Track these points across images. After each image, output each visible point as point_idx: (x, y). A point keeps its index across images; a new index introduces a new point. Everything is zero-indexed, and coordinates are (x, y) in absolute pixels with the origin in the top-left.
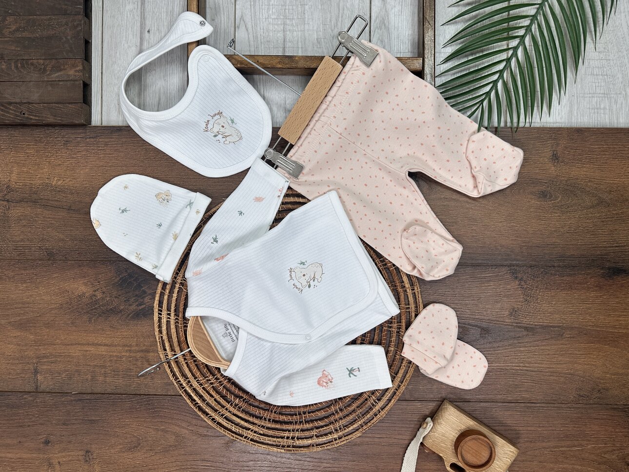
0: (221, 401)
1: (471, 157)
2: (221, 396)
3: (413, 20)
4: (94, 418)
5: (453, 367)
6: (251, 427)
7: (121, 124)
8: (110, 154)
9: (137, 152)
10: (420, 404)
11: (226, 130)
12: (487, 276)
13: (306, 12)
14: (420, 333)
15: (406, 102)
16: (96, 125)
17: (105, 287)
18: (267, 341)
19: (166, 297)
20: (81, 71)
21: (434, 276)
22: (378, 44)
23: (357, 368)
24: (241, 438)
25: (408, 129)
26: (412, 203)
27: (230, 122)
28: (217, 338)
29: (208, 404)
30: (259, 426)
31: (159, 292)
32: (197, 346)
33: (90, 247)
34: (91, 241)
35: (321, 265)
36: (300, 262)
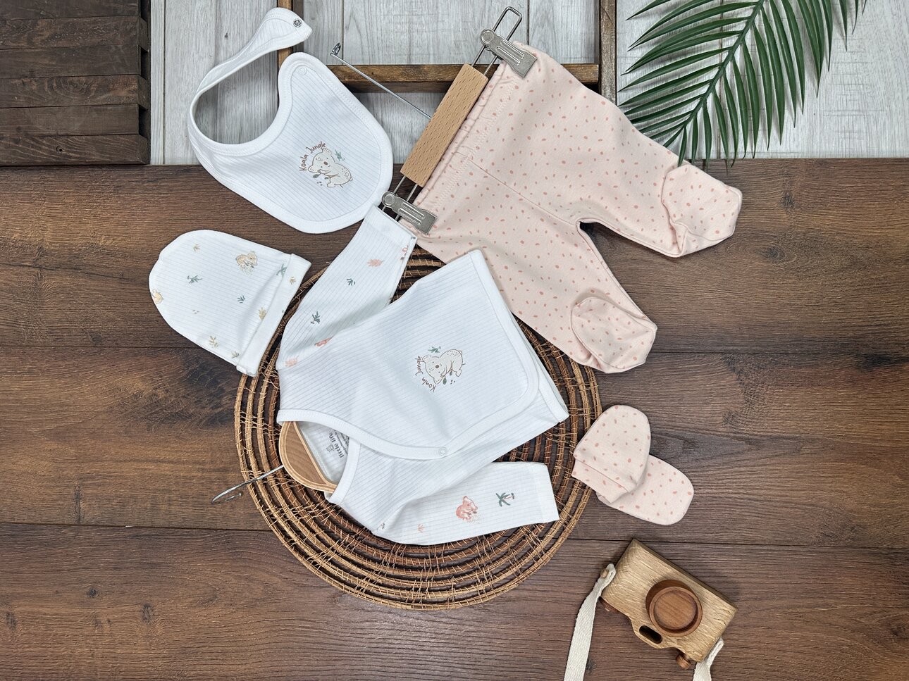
0: (325, 538)
1: (669, 202)
2: (325, 532)
3: (587, 12)
4: (154, 561)
5: (645, 494)
6: (366, 574)
7: (189, 163)
8: (175, 203)
9: (211, 201)
10: (598, 544)
11: (331, 169)
12: (690, 368)
13: (439, 5)
15: (577, 126)
16: (157, 164)
17: (169, 383)
18: (387, 456)
19: (251, 397)
20: (136, 92)
21: (616, 367)
22: (540, 46)
23: (510, 493)
24: (353, 590)
25: (580, 163)
26: (586, 267)
27: (336, 157)
28: (320, 452)
29: (308, 543)
30: (377, 573)
31: (242, 390)
32: (292, 462)
33: (149, 329)
34: (151, 321)
35: (461, 353)
36: (431, 349)
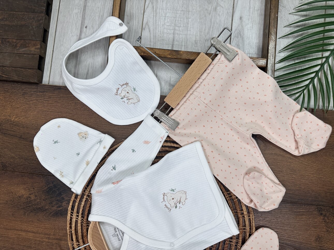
1: (295, 128)
3: (259, 33)
7: (61, 85)
8: (51, 104)
9: (69, 104)
11: (130, 95)
12: (301, 211)
13: (189, 23)
14: (252, 248)
15: (253, 87)
16: (45, 84)
17: (37, 192)
18: (142, 244)
19: (77, 204)
20: (39, 49)
21: (265, 209)
22: (236, 46)
25: (253, 105)
26: (252, 155)
27: (133, 90)
28: (108, 237)
31: (73, 200)
32: (94, 242)
33: (31, 164)
34: (32, 160)
35: (185, 193)
36: (171, 189)
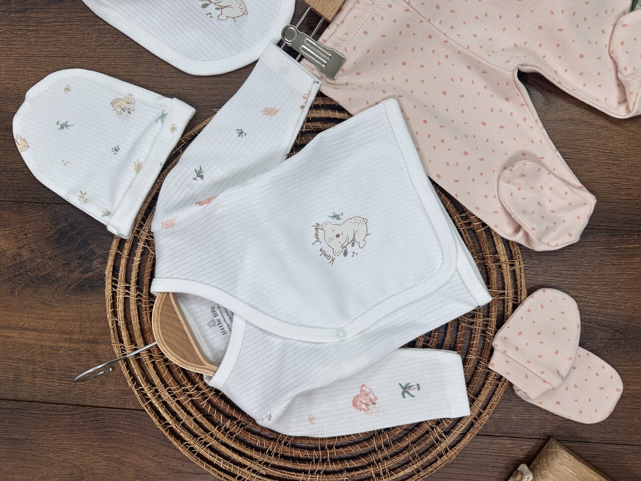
0: (204, 423)
1: (619, 51)
2: (203, 416)
4: (17, 436)
5: (567, 389)
6: (248, 463)
8: (45, 38)
9: (86, 35)
10: (510, 442)
12: (630, 248)
14: (520, 333)
17: (35, 243)
18: (276, 336)
19: (123, 262)
21: (548, 244)
23: (415, 384)
24: (232, 479)
26: (518, 125)
28: (200, 328)
29: (184, 426)
30: (260, 463)
31: (114, 254)
32: (167, 339)
33: (13, 181)
34: (16, 171)
35: (365, 221)
36: (332, 215)
